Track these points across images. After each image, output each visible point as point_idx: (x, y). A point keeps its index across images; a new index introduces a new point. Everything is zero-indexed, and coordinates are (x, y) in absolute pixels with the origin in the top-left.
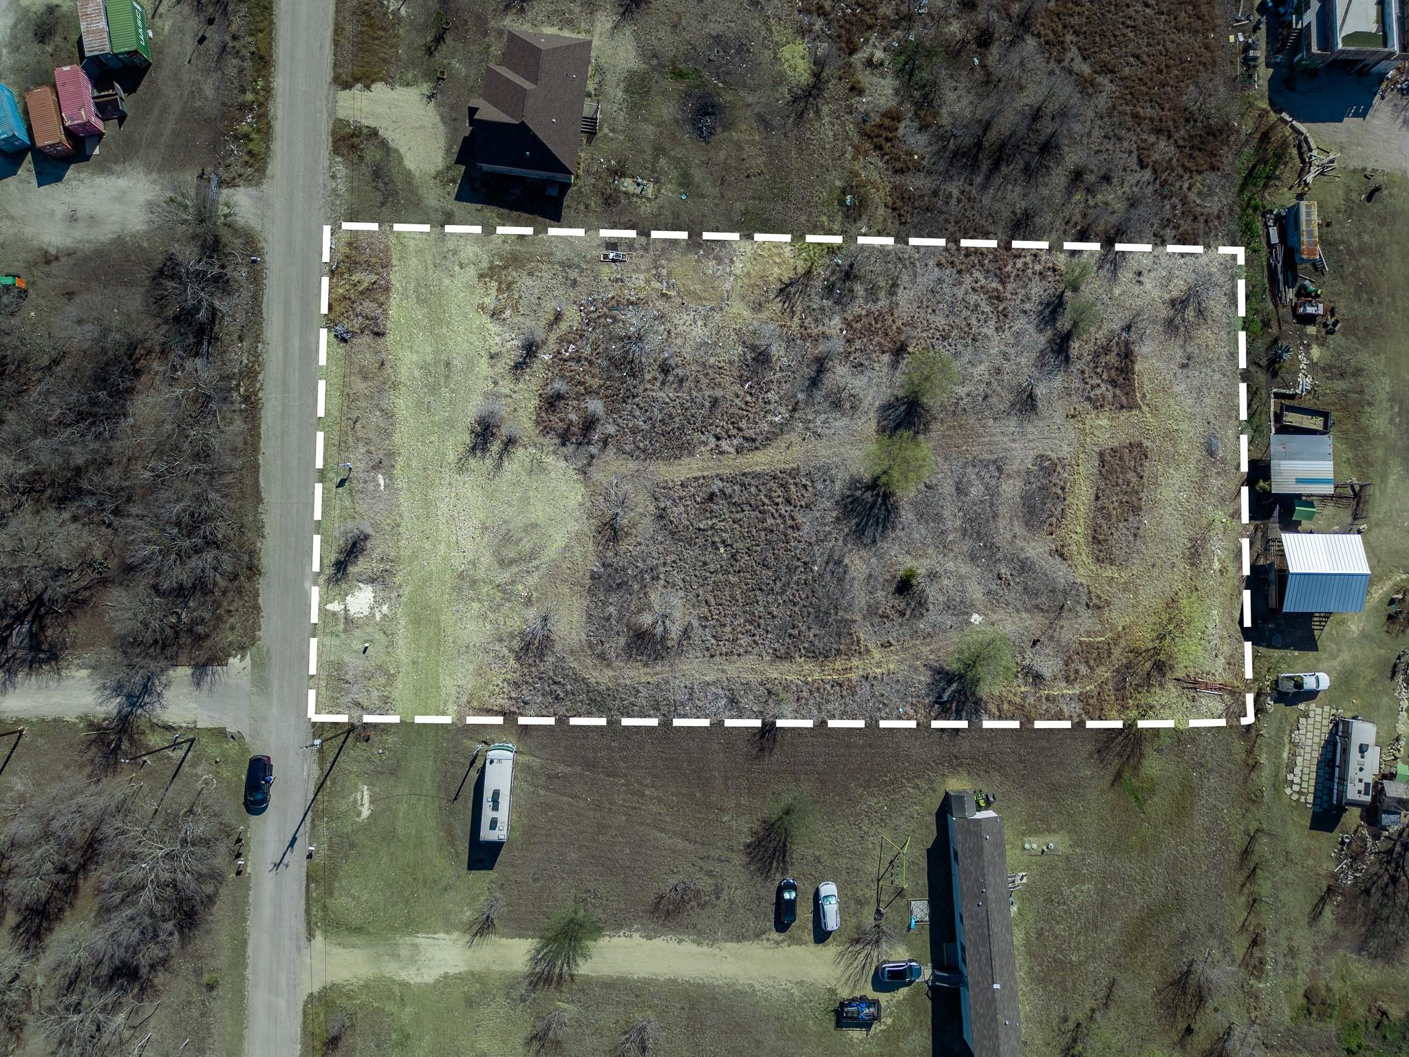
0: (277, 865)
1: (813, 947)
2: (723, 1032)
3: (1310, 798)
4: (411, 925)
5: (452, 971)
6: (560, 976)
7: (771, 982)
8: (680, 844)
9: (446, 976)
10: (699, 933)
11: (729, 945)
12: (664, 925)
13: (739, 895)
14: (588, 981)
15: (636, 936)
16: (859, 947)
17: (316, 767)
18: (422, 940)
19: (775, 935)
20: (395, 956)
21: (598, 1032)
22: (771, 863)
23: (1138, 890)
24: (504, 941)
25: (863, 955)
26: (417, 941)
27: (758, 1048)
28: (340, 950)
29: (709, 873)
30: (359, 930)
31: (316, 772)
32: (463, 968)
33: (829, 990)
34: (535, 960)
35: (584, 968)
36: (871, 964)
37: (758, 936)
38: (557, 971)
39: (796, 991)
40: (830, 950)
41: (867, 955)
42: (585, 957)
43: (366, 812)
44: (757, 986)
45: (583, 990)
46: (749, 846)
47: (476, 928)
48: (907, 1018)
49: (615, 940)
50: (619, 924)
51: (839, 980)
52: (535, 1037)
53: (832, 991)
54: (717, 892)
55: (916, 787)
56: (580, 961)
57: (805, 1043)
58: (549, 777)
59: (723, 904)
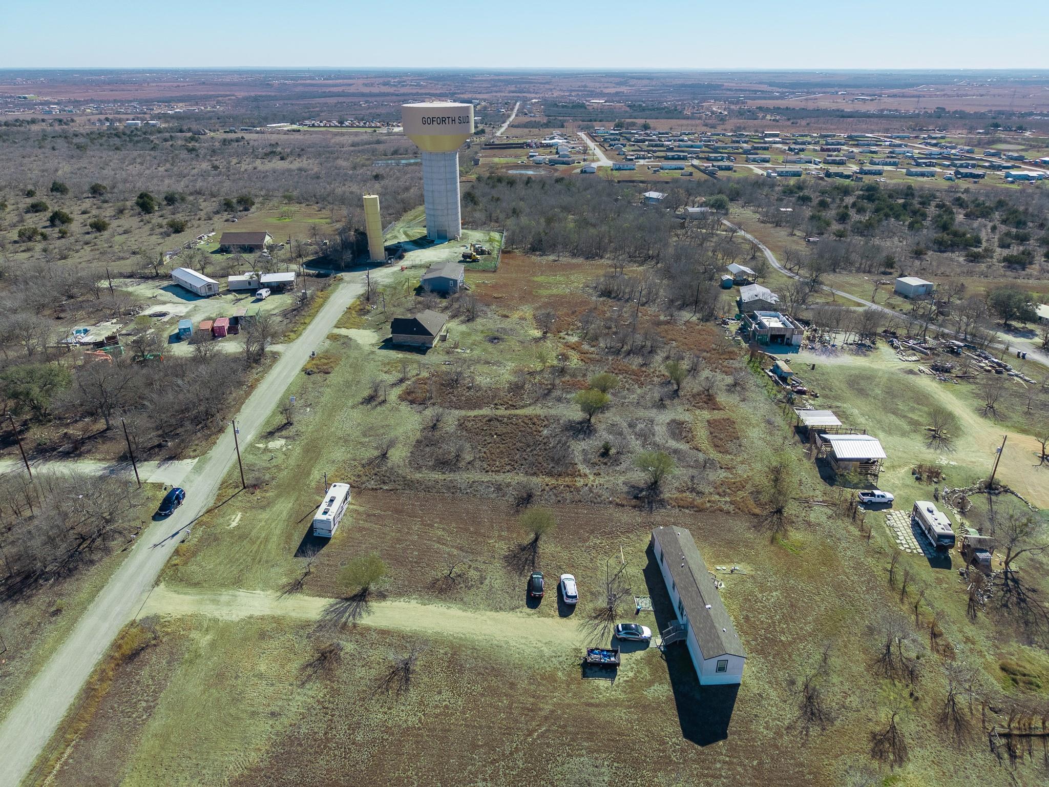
0: (155, 546)
1: (558, 619)
2: (479, 674)
3: (920, 551)
4: (238, 582)
5: (257, 613)
6: (345, 623)
7: (523, 641)
8: (455, 552)
9: (251, 617)
10: (465, 603)
11: (488, 613)
12: (437, 597)
13: (497, 584)
14: (368, 629)
15: (413, 602)
16: (597, 621)
17: (213, 502)
18: (242, 593)
19: (528, 610)
20: (215, 602)
21: (367, 665)
22: (524, 567)
23: (817, 598)
24: (307, 598)
25: (602, 626)
26: (237, 593)
27: (511, 688)
28: (175, 595)
29: (476, 569)
30: (197, 584)
31: (211, 504)
32: (267, 612)
33: (575, 649)
34: (327, 612)
35: (366, 620)
36: (609, 633)
37: (513, 609)
38: (343, 620)
39: (545, 649)
40: (573, 622)
41: (605, 627)
42: (369, 612)
43: (234, 524)
44: (512, 643)
45: (361, 634)
46: (506, 557)
47: (287, 588)
48: (646, 673)
49: (397, 603)
50: (401, 592)
51: (583, 642)
52: (310, 665)
53: (577, 650)
54: (482, 580)
55: (628, 537)
56: (364, 615)
57: (555, 688)
58: (369, 515)
59: (485, 587)
